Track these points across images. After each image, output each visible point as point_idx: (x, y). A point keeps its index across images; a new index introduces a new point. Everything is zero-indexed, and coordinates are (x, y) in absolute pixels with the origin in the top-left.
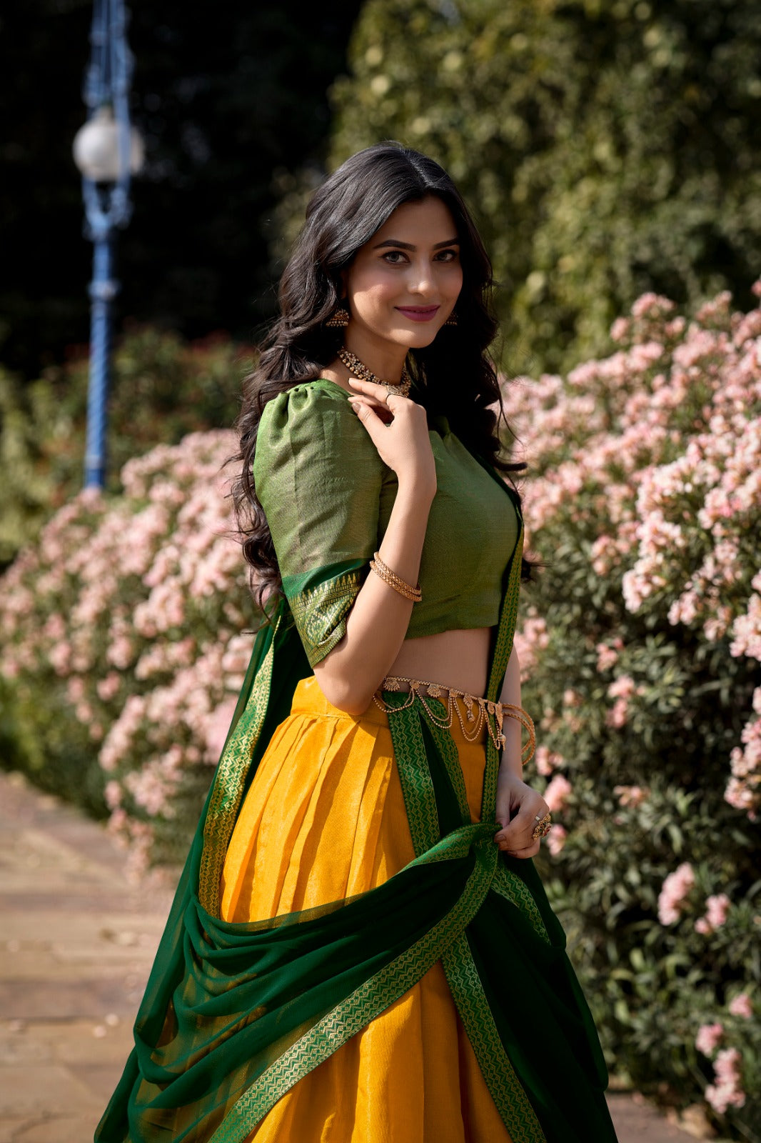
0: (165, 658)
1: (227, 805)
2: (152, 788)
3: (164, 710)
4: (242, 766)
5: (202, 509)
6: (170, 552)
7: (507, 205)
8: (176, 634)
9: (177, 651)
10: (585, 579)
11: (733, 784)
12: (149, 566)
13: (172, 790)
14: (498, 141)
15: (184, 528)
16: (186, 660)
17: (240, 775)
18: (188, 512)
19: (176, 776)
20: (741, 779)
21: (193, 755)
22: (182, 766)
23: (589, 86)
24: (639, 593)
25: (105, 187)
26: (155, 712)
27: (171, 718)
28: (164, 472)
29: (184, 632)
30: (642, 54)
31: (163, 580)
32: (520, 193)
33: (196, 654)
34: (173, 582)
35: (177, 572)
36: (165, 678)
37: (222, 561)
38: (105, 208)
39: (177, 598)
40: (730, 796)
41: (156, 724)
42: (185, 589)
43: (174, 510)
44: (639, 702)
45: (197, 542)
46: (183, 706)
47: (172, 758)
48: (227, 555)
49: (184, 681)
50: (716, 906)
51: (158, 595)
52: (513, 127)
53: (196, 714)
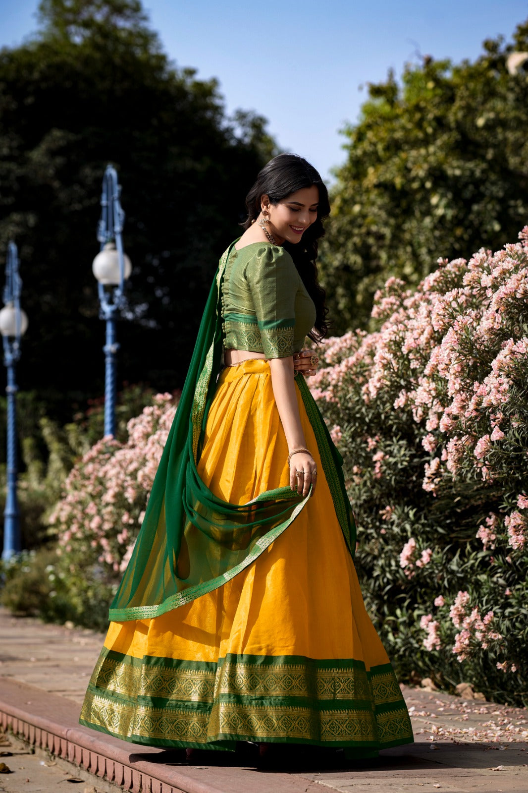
1: (200, 409)
4: (205, 392)
7: (352, 305)
10: (360, 409)
11: (426, 480)
14: (346, 268)
17: (204, 396)
20: (429, 478)
23: (398, 230)
24: (375, 386)
25: (110, 289)
30: (429, 211)
32: (359, 298)
38: (110, 302)
40: (424, 486)
44: (388, 464)
50: (425, 554)
52: (356, 260)
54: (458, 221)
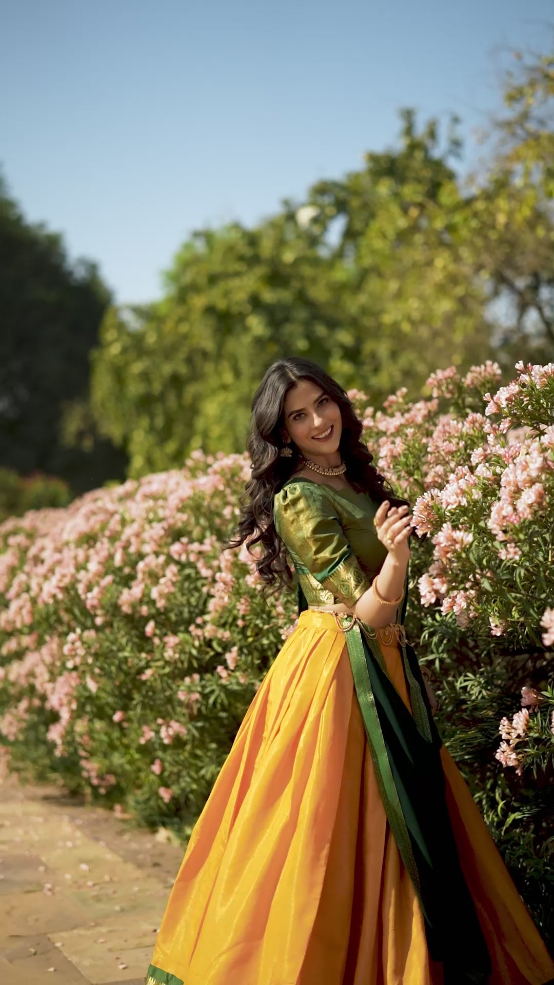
0: (19, 644)
2: (11, 724)
3: (19, 676)
5: (42, 549)
6: (22, 577)
8: (26, 630)
9: (26, 640)
12: (8, 586)
13: (24, 725)
14: (175, 376)
15: (31, 562)
16: (32, 646)
18: (32, 551)
19: (26, 716)
21: (37, 702)
22: (29, 710)
26: (12, 677)
27: (23, 682)
28: (15, 532)
29: (32, 628)
31: (18, 595)
33: (40, 642)
34: (25, 596)
35: (28, 590)
36: (19, 655)
37: (60, 581)
39: (28, 606)
41: (13, 684)
42: (34, 601)
43: (24, 551)
45: (42, 569)
46: (31, 674)
47: (23, 705)
48: (64, 576)
49: (31, 659)
51: (14, 606)
52: (183, 368)
53: (42, 682)
54: (273, 339)
